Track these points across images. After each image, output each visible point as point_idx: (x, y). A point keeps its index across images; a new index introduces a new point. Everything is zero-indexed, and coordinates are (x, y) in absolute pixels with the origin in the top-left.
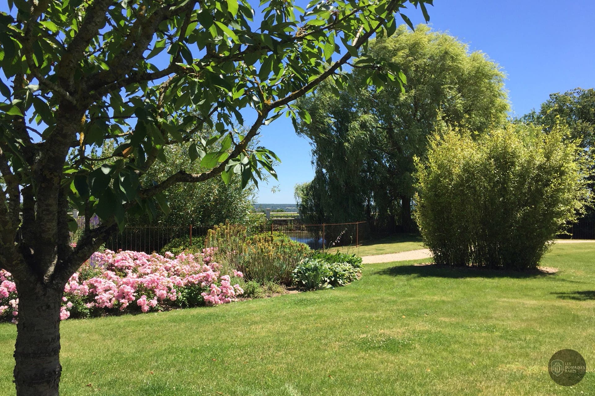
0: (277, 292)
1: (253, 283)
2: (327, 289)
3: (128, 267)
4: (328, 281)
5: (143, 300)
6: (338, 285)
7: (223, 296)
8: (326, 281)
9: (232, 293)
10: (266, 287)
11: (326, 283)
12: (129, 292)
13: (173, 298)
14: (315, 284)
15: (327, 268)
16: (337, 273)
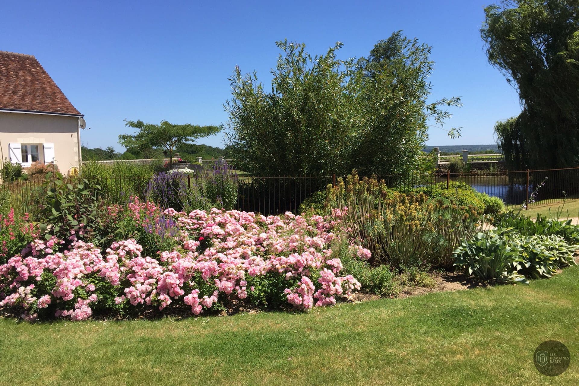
0: (424, 286)
1: (382, 270)
2: (516, 283)
3: (217, 235)
4: (519, 267)
5: (192, 298)
6: (538, 276)
7: (322, 293)
8: (515, 269)
9: (336, 290)
10: (404, 277)
11: (515, 272)
12: (173, 284)
13: (242, 295)
14: (493, 274)
15: (519, 245)
16: (536, 254)
